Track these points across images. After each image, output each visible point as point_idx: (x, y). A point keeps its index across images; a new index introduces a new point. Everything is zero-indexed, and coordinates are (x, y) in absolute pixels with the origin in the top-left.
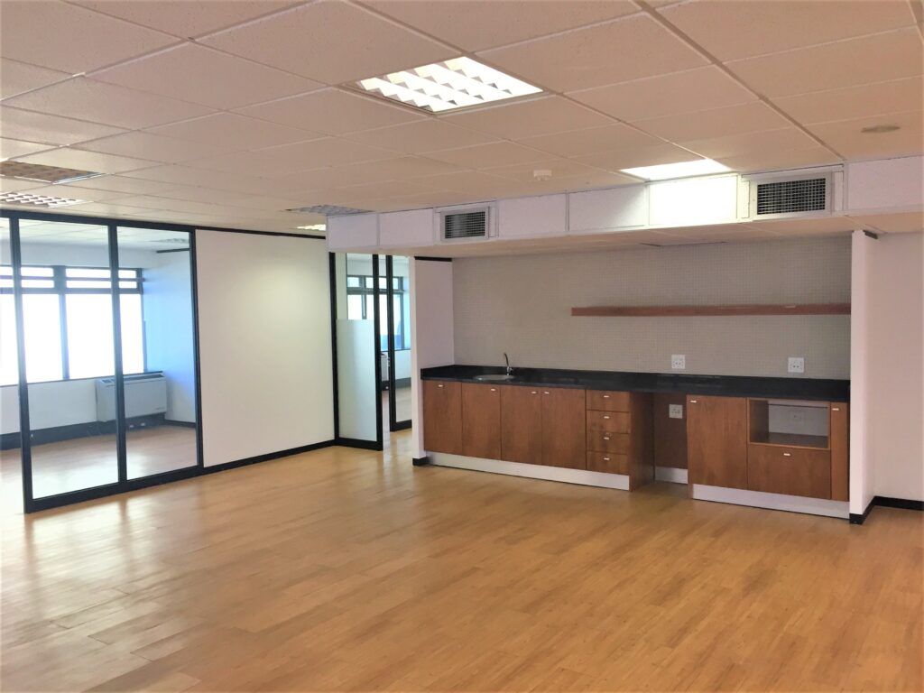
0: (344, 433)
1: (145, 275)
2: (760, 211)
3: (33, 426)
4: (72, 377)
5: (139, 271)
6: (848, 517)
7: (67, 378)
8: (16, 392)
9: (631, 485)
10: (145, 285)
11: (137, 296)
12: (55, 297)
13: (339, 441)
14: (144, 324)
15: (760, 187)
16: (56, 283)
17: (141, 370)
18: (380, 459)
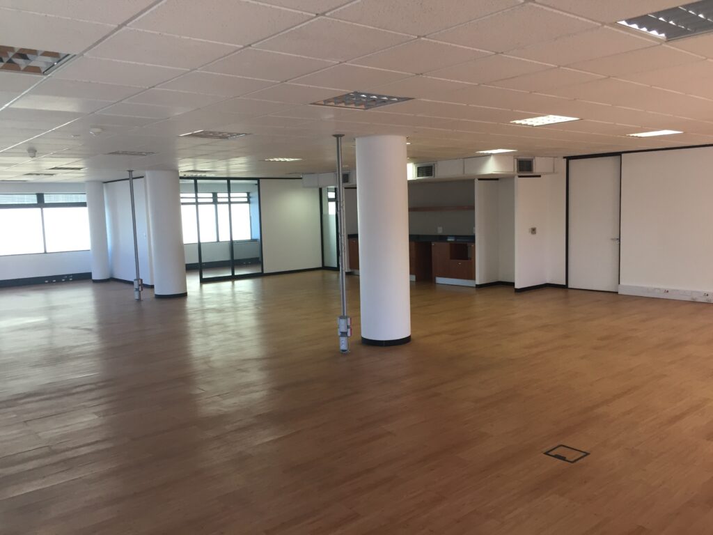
0: (326, 265)
1: (251, 195)
2: (418, 176)
3: (203, 261)
4: (220, 240)
5: (248, 193)
6: (475, 286)
7: (218, 241)
8: (197, 246)
9: (416, 278)
10: (251, 200)
11: (248, 205)
12: (213, 206)
13: (324, 268)
14: (251, 217)
15: (418, 168)
16: (214, 200)
17: (250, 238)
18: (338, 274)
